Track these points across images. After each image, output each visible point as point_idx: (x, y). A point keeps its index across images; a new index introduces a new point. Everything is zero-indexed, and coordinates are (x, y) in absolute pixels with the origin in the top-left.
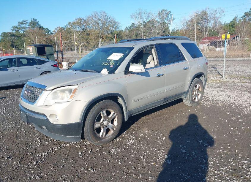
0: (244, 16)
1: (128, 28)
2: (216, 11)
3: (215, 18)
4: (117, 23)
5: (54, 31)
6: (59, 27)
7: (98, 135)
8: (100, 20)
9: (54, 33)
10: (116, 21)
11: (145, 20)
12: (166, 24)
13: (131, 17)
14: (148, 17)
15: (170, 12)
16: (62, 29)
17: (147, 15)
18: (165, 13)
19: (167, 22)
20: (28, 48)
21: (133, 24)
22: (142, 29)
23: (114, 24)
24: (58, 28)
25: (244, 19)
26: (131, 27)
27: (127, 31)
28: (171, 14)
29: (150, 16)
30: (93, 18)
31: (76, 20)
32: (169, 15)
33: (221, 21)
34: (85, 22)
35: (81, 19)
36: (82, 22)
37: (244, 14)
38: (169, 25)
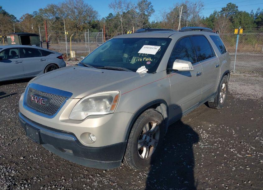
0: (222, 11)
1: (106, 18)
2: (195, 4)
3: (194, 12)
4: (95, 12)
5: (21, 19)
6: (28, 14)
7: (140, 155)
8: (75, 8)
9: (22, 20)
10: (94, 10)
11: (124, 11)
12: (146, 15)
13: (110, 6)
14: (128, 7)
15: (150, 3)
16: (31, 16)
17: (126, 5)
18: (145, 3)
19: (146, 13)
20: (9, 37)
21: (111, 14)
22: (121, 20)
23: (91, 13)
24: (26, 15)
25: (222, 14)
26: (108, 17)
27: (104, 22)
28: (151, 5)
29: (130, 7)
30: (68, 6)
31: (48, 6)
32: (150, 6)
33: (200, 15)
34: (59, 9)
35: (53, 6)
36: (55, 10)
37: (222, 10)
38: (149, 17)
